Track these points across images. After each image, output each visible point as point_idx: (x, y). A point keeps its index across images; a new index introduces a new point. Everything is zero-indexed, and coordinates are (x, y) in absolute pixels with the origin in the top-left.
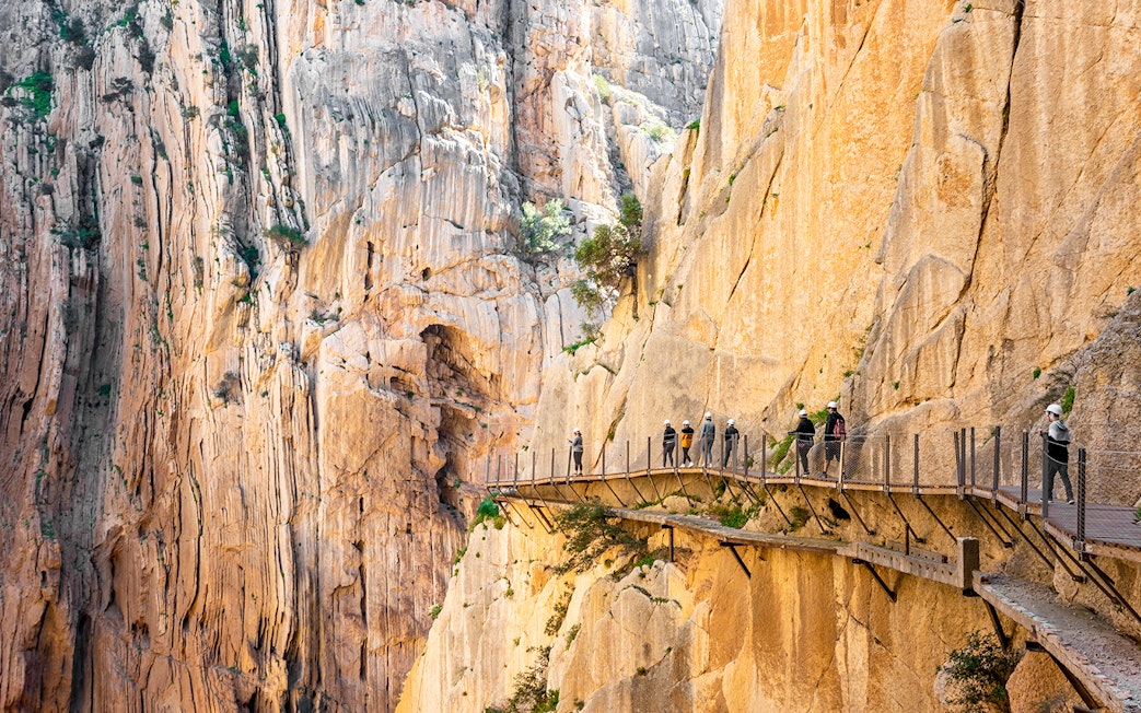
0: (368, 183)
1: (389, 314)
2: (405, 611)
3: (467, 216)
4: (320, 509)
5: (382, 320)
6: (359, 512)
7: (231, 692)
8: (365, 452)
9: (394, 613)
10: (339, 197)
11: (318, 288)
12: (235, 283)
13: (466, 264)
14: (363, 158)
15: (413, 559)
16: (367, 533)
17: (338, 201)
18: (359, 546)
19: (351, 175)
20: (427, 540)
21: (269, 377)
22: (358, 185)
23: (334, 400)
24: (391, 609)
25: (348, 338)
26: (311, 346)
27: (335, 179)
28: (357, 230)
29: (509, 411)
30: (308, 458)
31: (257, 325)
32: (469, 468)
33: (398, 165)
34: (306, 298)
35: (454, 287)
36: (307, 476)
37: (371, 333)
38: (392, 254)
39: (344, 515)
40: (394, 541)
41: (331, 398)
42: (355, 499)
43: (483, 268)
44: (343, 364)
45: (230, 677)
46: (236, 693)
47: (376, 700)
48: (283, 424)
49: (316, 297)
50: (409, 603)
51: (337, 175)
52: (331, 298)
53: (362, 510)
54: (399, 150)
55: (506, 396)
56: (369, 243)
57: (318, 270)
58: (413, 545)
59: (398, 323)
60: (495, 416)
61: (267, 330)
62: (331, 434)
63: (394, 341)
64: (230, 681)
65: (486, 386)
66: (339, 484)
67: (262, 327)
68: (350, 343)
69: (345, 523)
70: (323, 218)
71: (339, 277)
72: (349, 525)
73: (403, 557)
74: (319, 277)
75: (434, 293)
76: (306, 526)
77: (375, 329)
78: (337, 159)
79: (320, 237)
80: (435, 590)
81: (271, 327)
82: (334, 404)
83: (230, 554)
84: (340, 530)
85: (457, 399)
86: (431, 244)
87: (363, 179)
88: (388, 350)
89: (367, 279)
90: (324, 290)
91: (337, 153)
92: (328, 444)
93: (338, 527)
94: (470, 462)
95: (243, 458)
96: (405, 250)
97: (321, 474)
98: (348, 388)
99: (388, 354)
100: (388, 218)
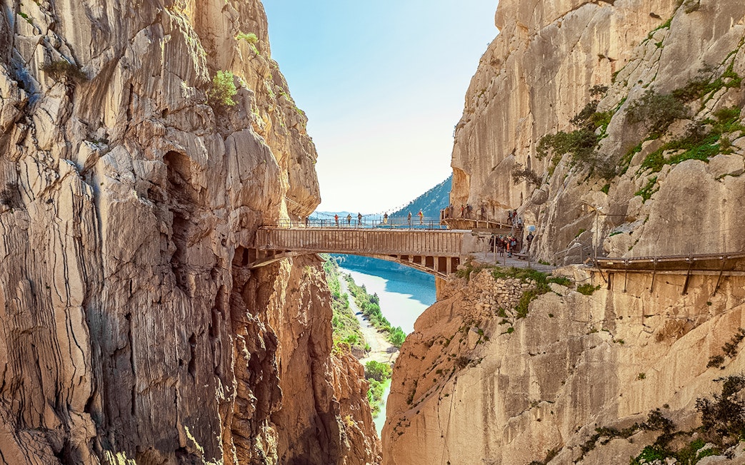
0: (129, 37)
1: (144, 141)
2: (160, 360)
3: (188, 74)
4: (104, 291)
5: (139, 145)
6: (129, 291)
7: (48, 447)
8: (135, 246)
9: (153, 362)
10: (109, 44)
11: (88, 117)
12: (17, 106)
13: (188, 109)
14: (125, 17)
15: (163, 322)
16: (133, 307)
17: (108, 48)
18: (128, 316)
19: (118, 29)
20: (170, 308)
21: (53, 187)
22: (122, 38)
23: (115, 205)
24: (151, 360)
25: (119, 158)
26: (90, 163)
27: (106, 29)
28: (125, 73)
29: (210, 214)
30: (95, 252)
31: (36, 143)
32: (188, 254)
33: (148, 28)
34: (81, 124)
35: (181, 124)
36: (94, 266)
37: (133, 155)
38: (145, 95)
39: (120, 295)
40: (151, 310)
41: (112, 204)
42: (127, 282)
43: (196, 113)
44: (118, 178)
45: (43, 435)
46: (53, 447)
47: (144, 427)
48: (74, 226)
49: (87, 124)
50: (161, 353)
51: (107, 27)
52: (97, 125)
53: (131, 290)
54: (149, 16)
55: (208, 203)
56: (131, 85)
57: (89, 103)
58: (162, 311)
59: (149, 148)
60: (203, 217)
61: (47, 148)
62: (112, 233)
63: (148, 161)
64: (44, 439)
65: (197, 196)
66: (117, 271)
67: (41, 145)
68: (121, 161)
69: (120, 301)
70: (97, 60)
71: (102, 110)
72: (123, 301)
73: (157, 321)
74: (90, 108)
75: (170, 128)
76: (93, 306)
77: (135, 152)
78: (105, 14)
79: (95, 75)
80: (177, 342)
81: (52, 145)
82: (114, 209)
83: (24, 335)
84: (117, 307)
85: (178, 205)
86: (169, 91)
87: (126, 35)
88: (146, 168)
89: (128, 113)
90: (92, 119)
91: (105, 9)
92: (110, 241)
93: (115, 305)
94: (188, 249)
95: (30, 255)
96: (152, 94)
97: (104, 264)
98: (124, 196)
99: (147, 171)
100: (144, 67)
